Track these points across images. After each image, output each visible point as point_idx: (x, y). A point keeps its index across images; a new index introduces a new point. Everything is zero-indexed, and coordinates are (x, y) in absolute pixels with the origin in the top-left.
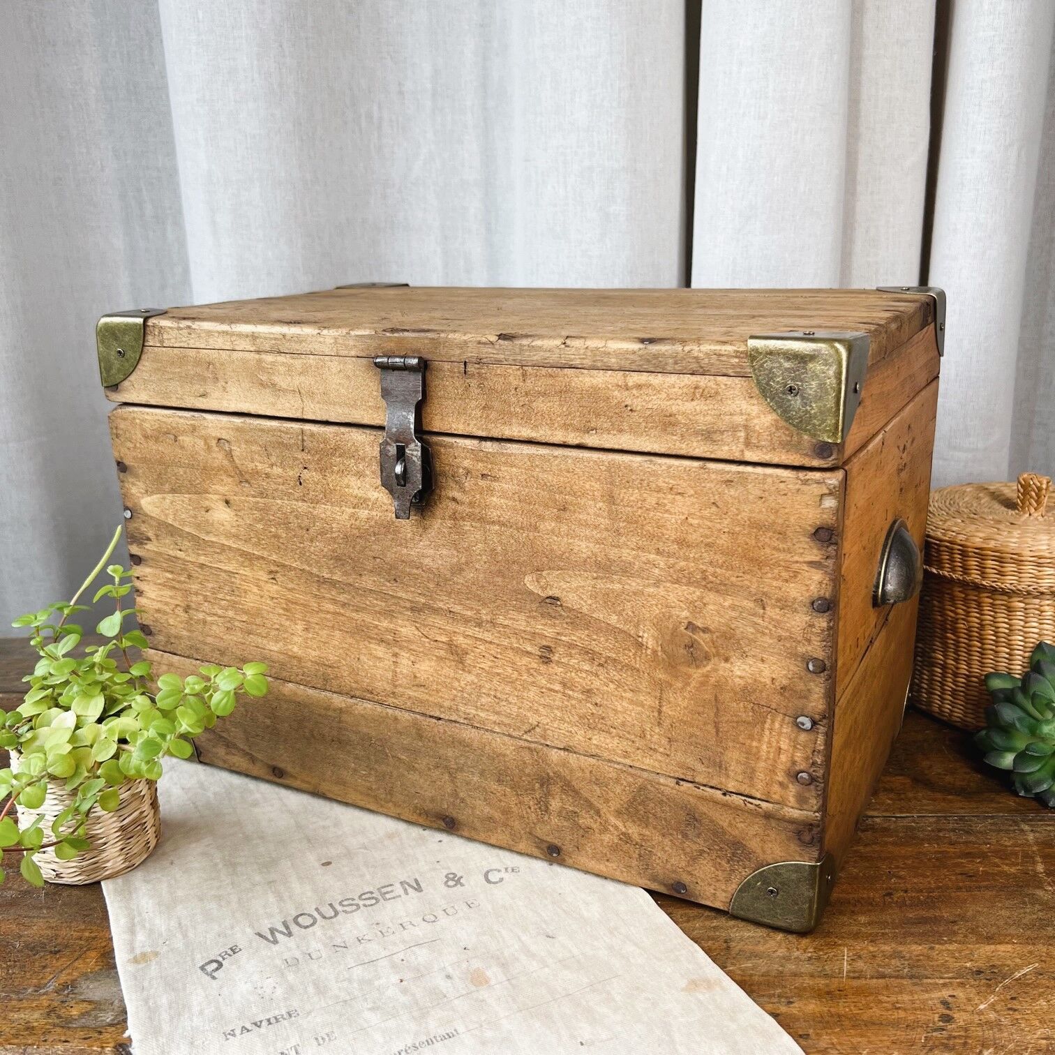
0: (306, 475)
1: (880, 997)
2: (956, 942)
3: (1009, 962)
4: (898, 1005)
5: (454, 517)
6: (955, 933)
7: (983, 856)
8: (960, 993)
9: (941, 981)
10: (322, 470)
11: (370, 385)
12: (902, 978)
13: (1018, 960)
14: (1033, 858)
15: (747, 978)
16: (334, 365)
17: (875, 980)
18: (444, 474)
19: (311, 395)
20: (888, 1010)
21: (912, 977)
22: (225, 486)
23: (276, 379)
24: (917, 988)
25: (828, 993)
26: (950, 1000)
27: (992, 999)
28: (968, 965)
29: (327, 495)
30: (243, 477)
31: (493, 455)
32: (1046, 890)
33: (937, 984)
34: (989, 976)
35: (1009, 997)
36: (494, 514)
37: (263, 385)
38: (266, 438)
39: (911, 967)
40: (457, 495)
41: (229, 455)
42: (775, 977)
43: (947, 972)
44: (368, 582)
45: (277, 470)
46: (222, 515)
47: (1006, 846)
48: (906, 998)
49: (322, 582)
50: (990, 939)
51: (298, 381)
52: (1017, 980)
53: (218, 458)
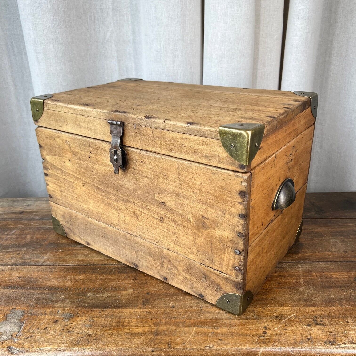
0: (91, 155)
1: (246, 326)
2: (272, 306)
3: (287, 313)
4: (251, 329)
5: (133, 173)
6: (272, 303)
7: (285, 276)
8: (270, 324)
9: (265, 320)
10: (96, 154)
11: (107, 129)
12: (253, 319)
13: (290, 312)
14: (300, 277)
16: (97, 121)
17: (245, 320)
18: (130, 160)
19: (91, 130)
20: (247, 330)
21: (256, 319)
22: (68, 155)
23: (81, 124)
24: (257, 323)
25: (230, 325)
26: (267, 326)
27: (280, 326)
28: (274, 314)
29: (97, 162)
30: (74, 153)
31: (144, 155)
32: (302, 288)
33: (264, 321)
34: (280, 318)
35: (285, 325)
36: (145, 174)
37: (77, 125)
38: (79, 142)
39: (257, 315)
40: (135, 167)
41: (69, 146)
43: (267, 317)
44: (110, 190)
45: (83, 152)
46: (68, 164)
47: (292, 273)
48: (254, 326)
49: (97, 188)
50: (282, 305)
51: (87, 125)
52: (288, 319)
53: (66, 147)
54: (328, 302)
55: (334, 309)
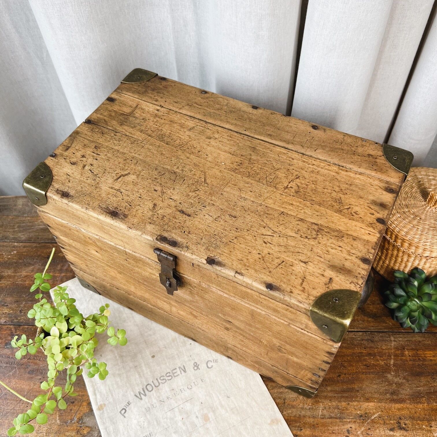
1: (329, 428)
2: (356, 401)
3: (371, 412)
4: (334, 432)
6: (357, 397)
7: (374, 355)
8: (353, 426)
9: (348, 420)
12: (337, 419)
13: (374, 410)
14: (391, 356)
15: (289, 418)
17: (328, 419)
20: (330, 434)
21: (340, 418)
24: (341, 423)
25: (313, 425)
26: (350, 429)
27: (363, 429)
28: (358, 412)
32: (391, 374)
33: (347, 421)
34: (364, 418)
35: (368, 428)
39: (341, 413)
42: (298, 418)
43: (351, 416)
47: (383, 350)
48: (337, 428)
50: (368, 400)
52: (372, 420)
54: (416, 398)
55: (421, 407)
